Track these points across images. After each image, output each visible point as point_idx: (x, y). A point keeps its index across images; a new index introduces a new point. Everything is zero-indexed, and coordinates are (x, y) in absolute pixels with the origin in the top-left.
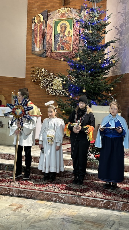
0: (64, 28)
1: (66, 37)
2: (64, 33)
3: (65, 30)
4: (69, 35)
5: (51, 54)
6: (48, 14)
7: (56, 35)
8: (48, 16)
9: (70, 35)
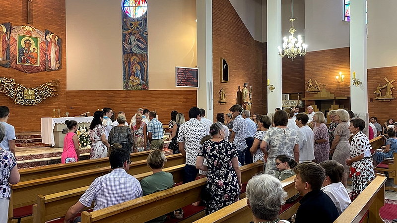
0: (28, 44)
1: (31, 52)
2: (29, 48)
3: (30, 46)
4: (34, 52)
5: (16, 66)
6: (11, 28)
7: (21, 49)
8: (11, 29)
9: (36, 51)
